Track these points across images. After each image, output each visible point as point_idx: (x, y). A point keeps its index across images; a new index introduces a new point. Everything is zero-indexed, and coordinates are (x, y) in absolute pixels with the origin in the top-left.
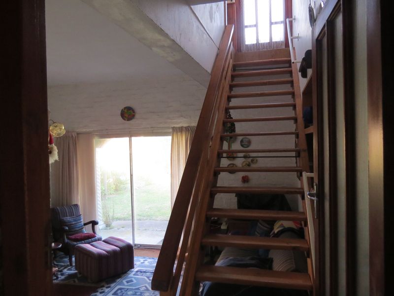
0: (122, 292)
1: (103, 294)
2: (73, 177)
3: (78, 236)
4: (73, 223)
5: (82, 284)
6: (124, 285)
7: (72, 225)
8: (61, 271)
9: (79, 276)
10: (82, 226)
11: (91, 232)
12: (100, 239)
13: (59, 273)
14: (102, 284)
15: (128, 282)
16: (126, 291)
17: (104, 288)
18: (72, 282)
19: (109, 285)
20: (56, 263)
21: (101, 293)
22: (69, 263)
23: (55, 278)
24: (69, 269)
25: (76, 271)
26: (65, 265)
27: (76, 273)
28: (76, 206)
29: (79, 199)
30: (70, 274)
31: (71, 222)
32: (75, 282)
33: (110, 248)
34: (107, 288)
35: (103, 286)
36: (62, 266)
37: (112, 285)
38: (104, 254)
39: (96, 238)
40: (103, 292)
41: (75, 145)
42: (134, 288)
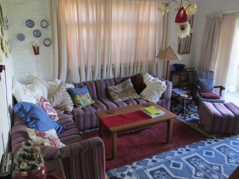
0: (225, 150)
1: (210, 145)
2: (214, 50)
3: (206, 94)
4: (206, 84)
5: (199, 130)
6: (230, 145)
7: (205, 86)
8: (189, 115)
9: (199, 123)
10: (212, 88)
11: (218, 94)
12: (222, 102)
13: (188, 116)
14: (213, 136)
15: (234, 143)
16: (229, 151)
17: (213, 140)
18: (193, 125)
19: (217, 139)
20: (189, 107)
21: (208, 143)
22: (197, 111)
23: (184, 118)
24: (196, 115)
25: (198, 118)
26: (194, 111)
27: (198, 120)
28: (212, 72)
29: (215, 67)
30: (194, 118)
31: (204, 83)
32: (195, 125)
33: (226, 112)
34: (215, 141)
35: (212, 138)
36: (192, 111)
37: (220, 140)
38: (219, 116)
39: (220, 100)
40: (210, 143)
41: (220, 24)
42: (237, 151)
